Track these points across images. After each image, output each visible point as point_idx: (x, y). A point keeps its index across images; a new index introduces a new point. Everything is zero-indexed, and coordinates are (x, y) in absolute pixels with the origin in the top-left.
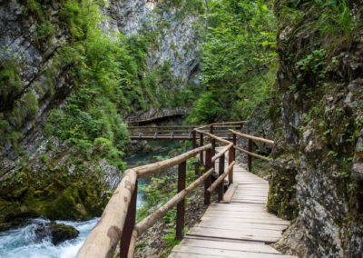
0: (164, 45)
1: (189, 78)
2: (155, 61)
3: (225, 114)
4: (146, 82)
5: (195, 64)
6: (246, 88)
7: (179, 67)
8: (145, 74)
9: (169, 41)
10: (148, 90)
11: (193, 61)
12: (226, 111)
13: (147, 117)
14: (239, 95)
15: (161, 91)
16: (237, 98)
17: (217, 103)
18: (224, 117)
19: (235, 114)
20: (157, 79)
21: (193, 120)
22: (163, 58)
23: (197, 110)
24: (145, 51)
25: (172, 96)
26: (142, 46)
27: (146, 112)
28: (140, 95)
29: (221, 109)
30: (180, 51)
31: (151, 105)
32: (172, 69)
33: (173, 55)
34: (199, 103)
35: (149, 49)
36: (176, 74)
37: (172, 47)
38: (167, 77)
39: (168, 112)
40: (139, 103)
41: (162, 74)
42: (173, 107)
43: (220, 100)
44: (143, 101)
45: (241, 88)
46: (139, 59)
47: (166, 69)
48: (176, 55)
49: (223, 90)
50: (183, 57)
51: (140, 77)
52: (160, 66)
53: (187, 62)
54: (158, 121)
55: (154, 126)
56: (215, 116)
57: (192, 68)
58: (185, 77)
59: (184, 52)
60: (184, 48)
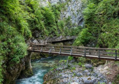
0: (68, 9)
1: (79, 24)
2: (64, 16)
3: (95, 40)
4: (59, 24)
5: (81, 18)
6: (107, 26)
7: (75, 19)
8: (59, 21)
9: (71, 8)
10: (59, 27)
11: (81, 17)
12: (95, 38)
13: (58, 39)
14: (103, 30)
15: (66, 29)
16: (101, 31)
17: (90, 34)
18: (94, 41)
19: (100, 40)
20: (64, 24)
21: (78, 42)
22: (68, 15)
23: (80, 37)
24: (59, 11)
25: (71, 31)
26: (58, 9)
27: (58, 37)
28: (55, 30)
29: (92, 37)
30: (75, 12)
31: (61, 35)
32: (71, 20)
33: (72, 14)
34: (81, 33)
35: (61, 10)
36: (73, 22)
37: (72, 10)
38: (69, 23)
39: (68, 38)
40: (55, 33)
41: (67, 21)
42: (71, 36)
43: (92, 32)
44: (57, 32)
45: (104, 26)
46: (56, 14)
47: (68, 19)
48: (73, 14)
49: (94, 27)
50: (76, 15)
51: (56, 22)
52: (66, 18)
53: (78, 17)
54: (63, 42)
55: (62, 44)
56: (89, 41)
57: (80, 20)
58: (77, 23)
59: (77, 13)
60: (77, 11)
